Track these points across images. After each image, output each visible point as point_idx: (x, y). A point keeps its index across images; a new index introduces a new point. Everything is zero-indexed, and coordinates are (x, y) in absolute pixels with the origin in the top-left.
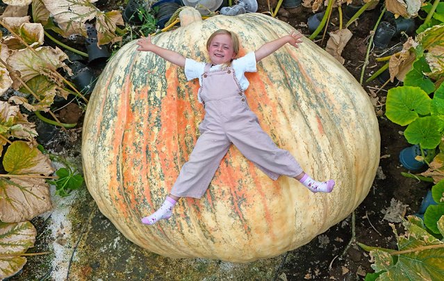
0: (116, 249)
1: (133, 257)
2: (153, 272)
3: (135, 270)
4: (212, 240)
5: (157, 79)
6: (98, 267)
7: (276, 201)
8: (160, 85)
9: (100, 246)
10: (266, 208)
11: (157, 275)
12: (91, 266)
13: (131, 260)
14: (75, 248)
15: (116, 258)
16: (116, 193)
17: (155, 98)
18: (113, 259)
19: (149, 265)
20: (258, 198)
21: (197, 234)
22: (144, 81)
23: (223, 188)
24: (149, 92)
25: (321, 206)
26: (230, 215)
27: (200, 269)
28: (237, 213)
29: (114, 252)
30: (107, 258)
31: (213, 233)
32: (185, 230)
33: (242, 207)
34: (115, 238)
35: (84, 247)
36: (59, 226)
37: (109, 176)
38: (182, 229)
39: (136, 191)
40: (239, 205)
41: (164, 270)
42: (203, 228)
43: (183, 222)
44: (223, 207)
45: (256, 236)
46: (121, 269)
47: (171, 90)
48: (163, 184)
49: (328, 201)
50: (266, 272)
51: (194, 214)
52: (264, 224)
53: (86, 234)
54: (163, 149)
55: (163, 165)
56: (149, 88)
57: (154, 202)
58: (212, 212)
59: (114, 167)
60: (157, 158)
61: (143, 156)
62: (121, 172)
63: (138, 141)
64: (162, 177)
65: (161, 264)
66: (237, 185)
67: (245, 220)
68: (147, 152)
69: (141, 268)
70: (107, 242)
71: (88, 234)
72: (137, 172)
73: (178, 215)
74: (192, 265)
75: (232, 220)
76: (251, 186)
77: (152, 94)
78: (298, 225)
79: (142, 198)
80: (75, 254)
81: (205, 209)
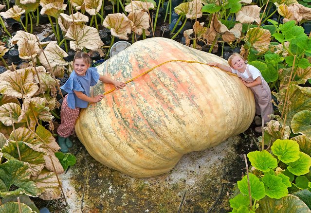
0: (112, 193)
1: (125, 195)
2: (143, 199)
3: (130, 202)
4: (184, 124)
5: (125, 66)
6: (103, 207)
7: (210, 95)
8: (128, 67)
9: (99, 195)
10: (206, 99)
11: (146, 200)
12: (97, 208)
13: (125, 196)
14: (82, 200)
15: (113, 199)
16: (118, 125)
17: (127, 74)
18: (112, 199)
19: (138, 196)
20: (200, 94)
21: (174, 124)
22: (117, 69)
23: (182, 94)
24: (123, 73)
25: (232, 98)
26: (190, 105)
27: (174, 188)
28: (193, 103)
29: (111, 195)
30: (107, 201)
31: (183, 119)
32: (167, 123)
33: (194, 100)
34: (109, 187)
35: (88, 198)
36: (67, 190)
37: (110, 119)
38: (165, 123)
39: (132, 115)
40: (192, 99)
41: (150, 196)
42: (177, 117)
43: (165, 119)
44: (185, 102)
45: (206, 115)
46: (120, 204)
47: (135, 67)
48: (147, 104)
49: (236, 97)
50: (216, 179)
51: (170, 113)
52: (208, 107)
53: (87, 191)
54: (141, 90)
55: (144, 97)
56: (122, 71)
57: (145, 115)
58: (179, 107)
59: (113, 113)
60: (139, 95)
61: (130, 98)
62: (118, 113)
63: (124, 94)
64: (145, 101)
65: (147, 192)
66: (188, 90)
67: (198, 106)
68: (132, 96)
69: (133, 200)
70: (104, 191)
71: (89, 190)
72: (130, 105)
73: (161, 116)
74: (168, 187)
75: (192, 107)
76: (195, 89)
77: (125, 73)
78: (225, 109)
79: (137, 116)
80: (84, 203)
81: (175, 107)
